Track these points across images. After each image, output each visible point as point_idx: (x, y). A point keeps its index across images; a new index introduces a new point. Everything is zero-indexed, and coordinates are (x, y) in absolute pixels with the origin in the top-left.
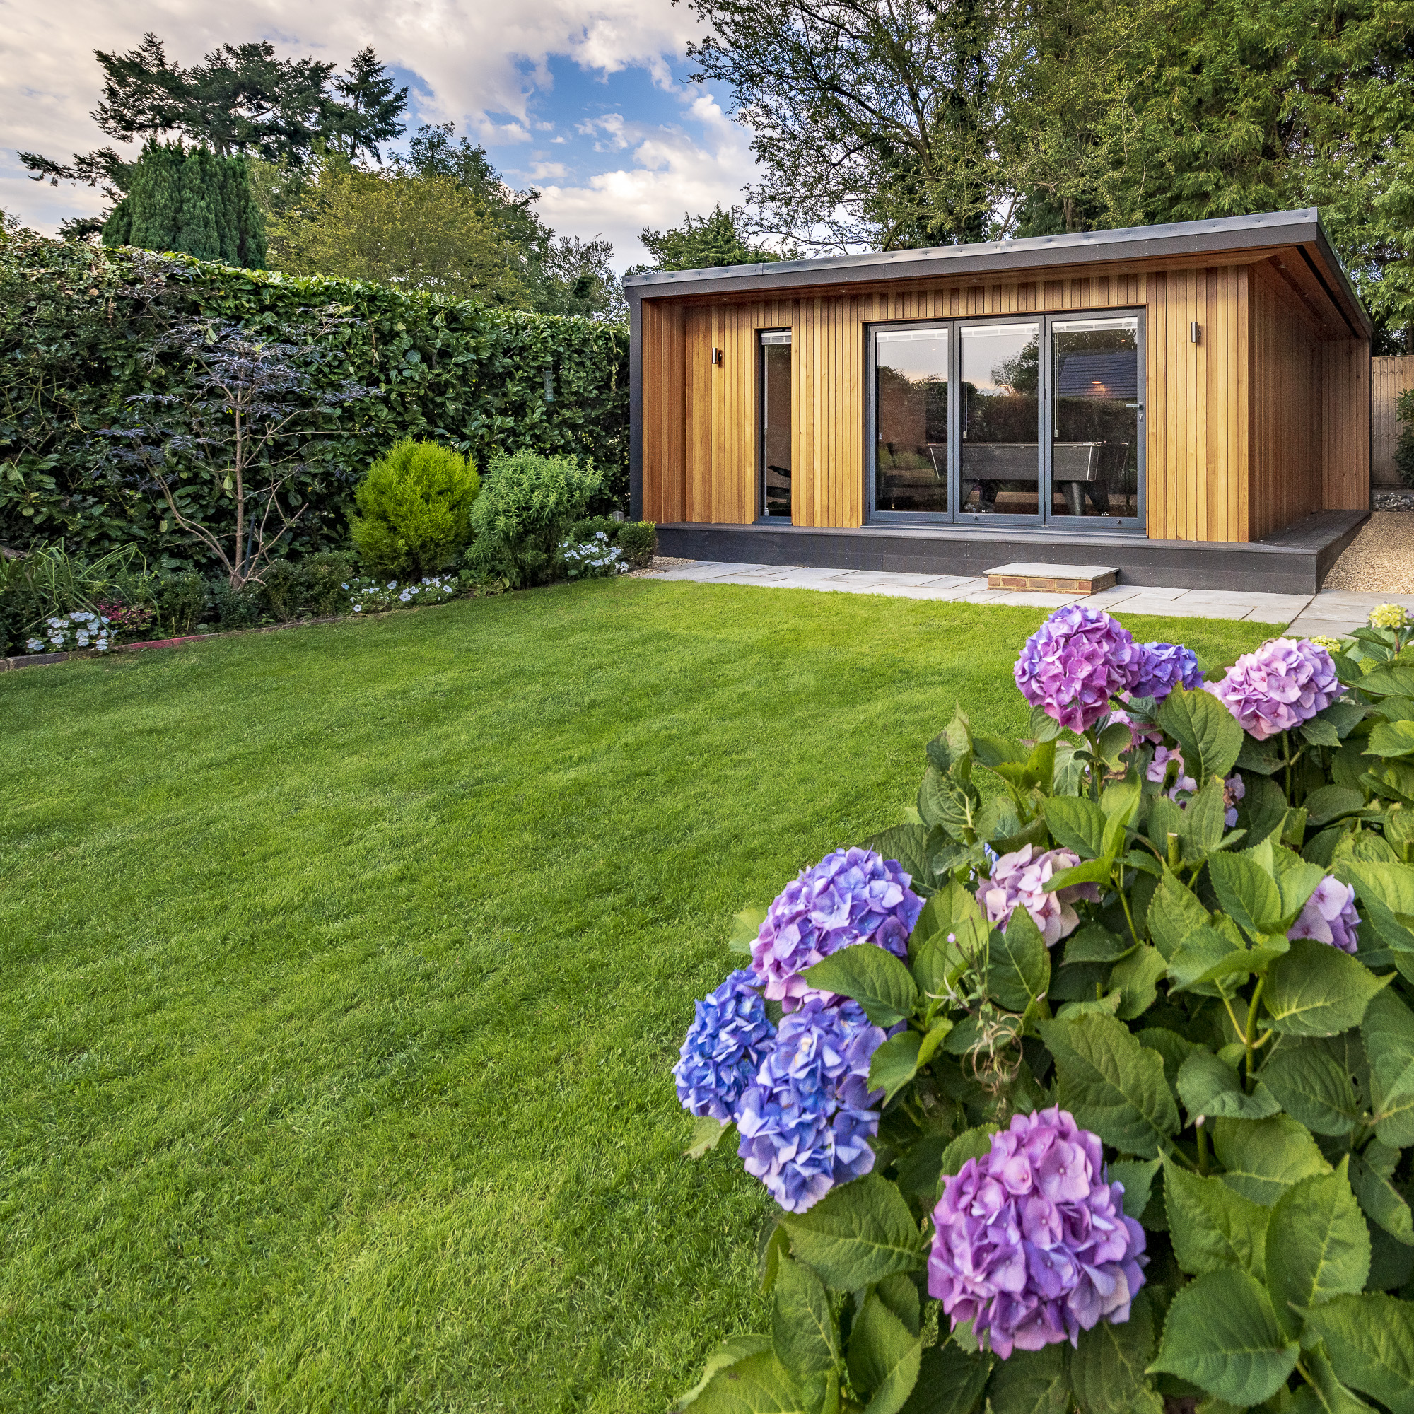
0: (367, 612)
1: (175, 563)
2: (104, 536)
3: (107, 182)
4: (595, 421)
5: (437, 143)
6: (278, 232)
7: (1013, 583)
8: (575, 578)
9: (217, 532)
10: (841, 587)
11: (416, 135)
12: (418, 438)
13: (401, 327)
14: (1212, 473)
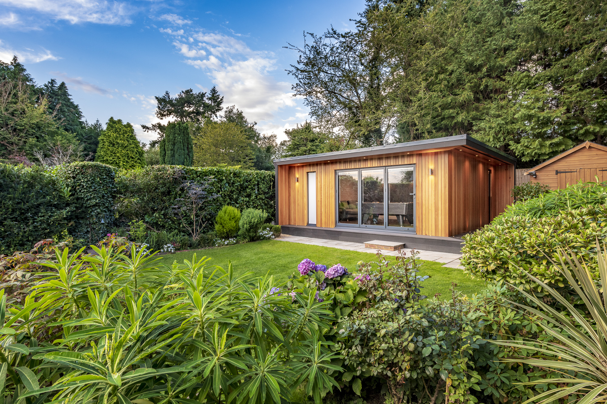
0: (219, 246)
1: (183, 234)
2: (171, 228)
3: (158, 131)
4: (267, 198)
5: (231, 111)
6: (195, 142)
7: (372, 246)
8: (262, 240)
9: (190, 227)
10: (325, 245)
11: (226, 110)
12: (228, 205)
13: (224, 178)
14: (437, 215)
